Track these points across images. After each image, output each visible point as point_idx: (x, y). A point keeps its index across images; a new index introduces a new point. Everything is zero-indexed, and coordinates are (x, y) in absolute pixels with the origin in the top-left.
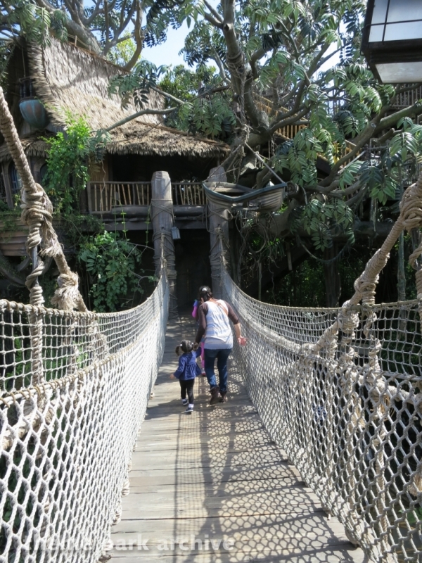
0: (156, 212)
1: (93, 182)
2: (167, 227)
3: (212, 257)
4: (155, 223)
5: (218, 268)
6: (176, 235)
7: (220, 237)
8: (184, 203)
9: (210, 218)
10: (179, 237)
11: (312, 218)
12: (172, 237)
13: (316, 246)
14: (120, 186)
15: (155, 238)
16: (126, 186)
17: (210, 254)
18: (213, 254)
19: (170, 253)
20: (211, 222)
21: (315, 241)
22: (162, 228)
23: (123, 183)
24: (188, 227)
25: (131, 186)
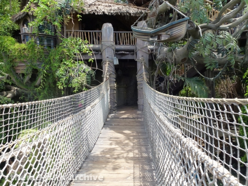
0: (104, 48)
1: (68, 30)
2: (110, 57)
3: (138, 76)
4: (103, 54)
5: (142, 82)
6: (116, 62)
7: (143, 63)
8: (122, 44)
9: (137, 53)
10: (118, 63)
11: (206, 45)
12: (113, 63)
13: (207, 67)
14: (84, 33)
15: (103, 64)
16: (87, 33)
17: (137, 74)
18: (138, 74)
19: (112, 73)
20: (137, 55)
21: (206, 64)
22: (107, 57)
23: (85, 31)
24: (124, 58)
25: (90, 33)
